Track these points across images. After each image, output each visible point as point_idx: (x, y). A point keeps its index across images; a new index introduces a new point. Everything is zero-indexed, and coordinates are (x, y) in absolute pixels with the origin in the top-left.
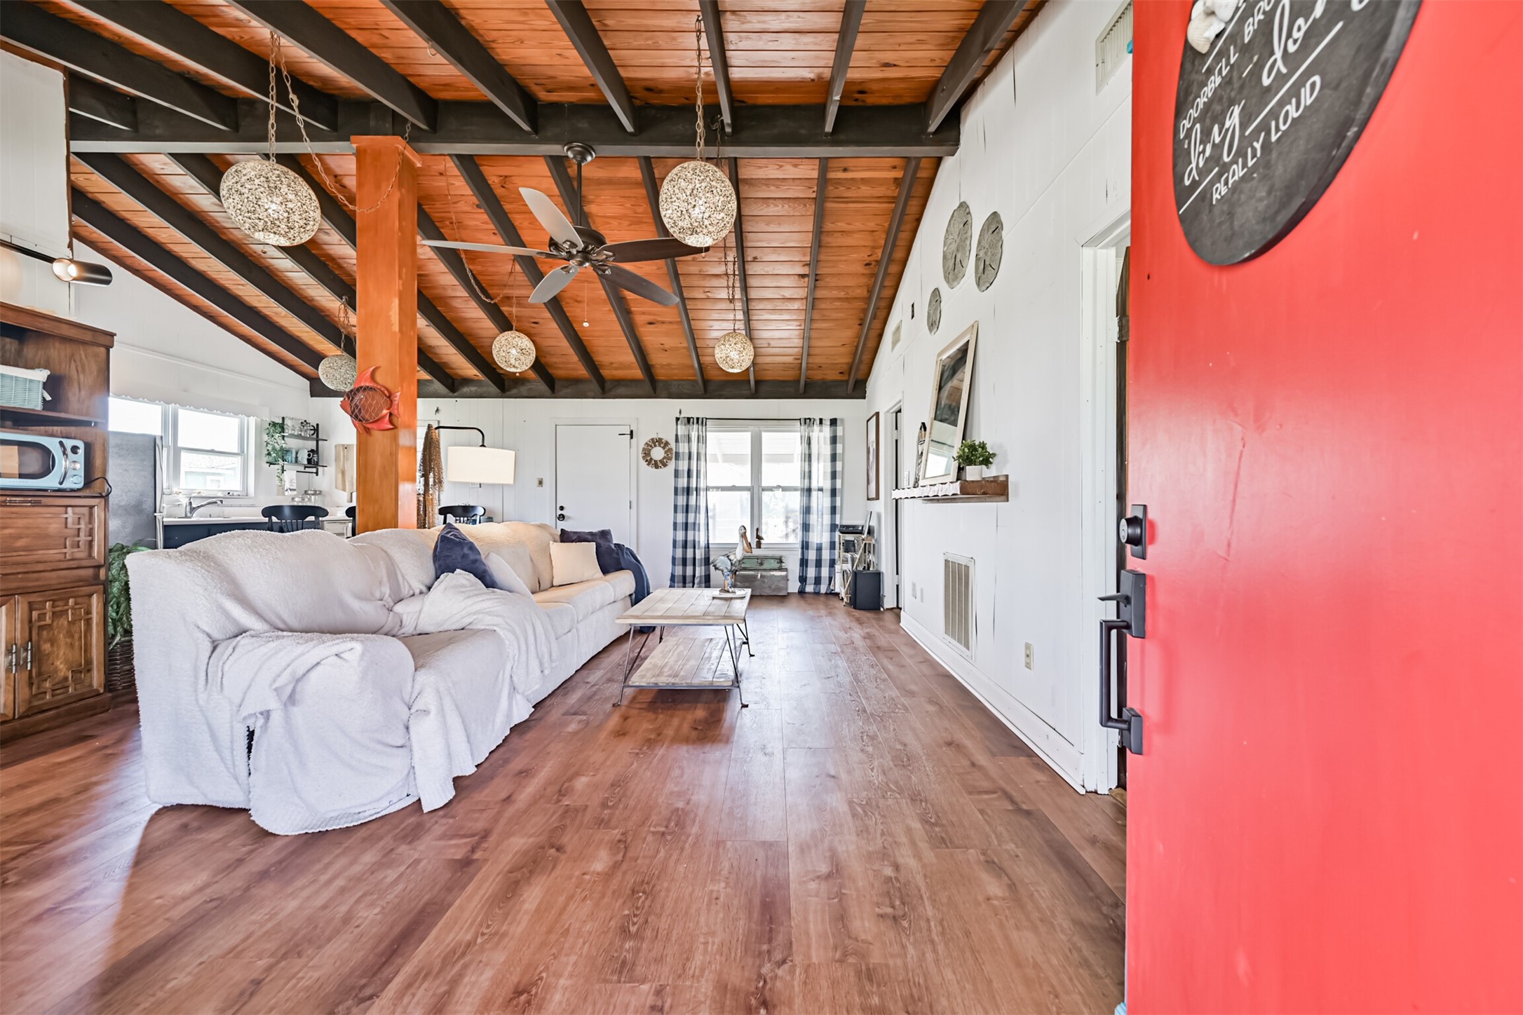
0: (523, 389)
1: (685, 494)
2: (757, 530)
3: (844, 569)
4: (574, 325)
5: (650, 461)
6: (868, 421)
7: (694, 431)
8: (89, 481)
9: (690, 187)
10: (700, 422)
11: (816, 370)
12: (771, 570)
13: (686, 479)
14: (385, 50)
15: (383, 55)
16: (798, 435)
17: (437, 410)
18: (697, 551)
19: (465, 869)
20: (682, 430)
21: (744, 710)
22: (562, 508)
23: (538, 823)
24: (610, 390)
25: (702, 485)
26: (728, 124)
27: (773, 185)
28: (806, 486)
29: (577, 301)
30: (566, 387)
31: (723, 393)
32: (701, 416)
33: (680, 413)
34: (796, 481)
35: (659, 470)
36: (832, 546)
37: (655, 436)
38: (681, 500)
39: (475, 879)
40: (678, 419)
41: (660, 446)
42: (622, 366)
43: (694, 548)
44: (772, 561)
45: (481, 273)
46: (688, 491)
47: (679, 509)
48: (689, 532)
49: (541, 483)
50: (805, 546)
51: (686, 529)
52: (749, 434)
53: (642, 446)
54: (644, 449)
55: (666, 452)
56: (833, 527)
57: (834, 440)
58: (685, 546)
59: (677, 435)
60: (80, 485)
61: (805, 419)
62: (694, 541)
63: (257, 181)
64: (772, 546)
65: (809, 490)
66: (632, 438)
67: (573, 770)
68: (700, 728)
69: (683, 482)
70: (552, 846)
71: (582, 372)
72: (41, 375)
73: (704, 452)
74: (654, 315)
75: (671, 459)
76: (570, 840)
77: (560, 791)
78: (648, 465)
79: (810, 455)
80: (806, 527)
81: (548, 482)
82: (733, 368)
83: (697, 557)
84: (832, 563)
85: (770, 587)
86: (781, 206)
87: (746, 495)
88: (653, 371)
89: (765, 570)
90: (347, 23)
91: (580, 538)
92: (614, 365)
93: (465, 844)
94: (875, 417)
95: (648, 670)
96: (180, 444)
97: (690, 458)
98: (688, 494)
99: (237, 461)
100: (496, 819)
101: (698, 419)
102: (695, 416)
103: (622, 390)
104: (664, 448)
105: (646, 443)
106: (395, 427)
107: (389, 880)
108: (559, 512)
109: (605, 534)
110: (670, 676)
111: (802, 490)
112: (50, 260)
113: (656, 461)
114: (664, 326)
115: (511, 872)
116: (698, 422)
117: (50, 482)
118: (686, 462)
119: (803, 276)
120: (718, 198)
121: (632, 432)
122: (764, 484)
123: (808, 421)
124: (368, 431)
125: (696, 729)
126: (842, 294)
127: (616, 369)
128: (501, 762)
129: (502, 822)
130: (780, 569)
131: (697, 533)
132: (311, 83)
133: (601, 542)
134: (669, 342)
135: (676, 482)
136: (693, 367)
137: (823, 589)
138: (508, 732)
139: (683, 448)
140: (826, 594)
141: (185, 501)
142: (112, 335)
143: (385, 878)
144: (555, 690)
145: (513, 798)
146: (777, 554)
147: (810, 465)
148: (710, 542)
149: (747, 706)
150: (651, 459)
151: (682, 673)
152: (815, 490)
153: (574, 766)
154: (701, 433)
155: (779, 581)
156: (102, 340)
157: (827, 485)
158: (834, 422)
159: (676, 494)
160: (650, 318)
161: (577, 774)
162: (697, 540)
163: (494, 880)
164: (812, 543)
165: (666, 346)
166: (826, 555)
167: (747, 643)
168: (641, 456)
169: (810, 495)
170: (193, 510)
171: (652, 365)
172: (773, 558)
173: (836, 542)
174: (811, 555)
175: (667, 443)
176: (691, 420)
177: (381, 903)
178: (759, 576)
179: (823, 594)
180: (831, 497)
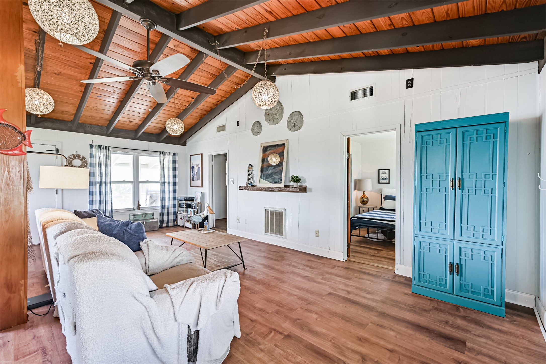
1: (98, 185)
2: (138, 201)
6: (191, 156)
7: (103, 153)
12: (149, 219)
16: (159, 158)
20: (95, 151)
25: (109, 181)
28: (163, 181)
31: (119, 135)
32: (107, 145)
33: (93, 142)
34: (158, 178)
36: (174, 206)
37: (75, 153)
40: (92, 145)
41: (78, 159)
44: (150, 215)
46: (100, 183)
50: (163, 207)
51: (99, 203)
52: (132, 156)
55: (82, 163)
56: (174, 198)
57: (174, 162)
59: (91, 154)
61: (162, 152)
64: (145, 208)
65: (164, 183)
66: (58, 153)
79: (164, 168)
80: (163, 199)
84: (175, 214)
85: (149, 227)
87: (131, 185)
88: (80, 118)
94: (199, 155)
97: (100, 167)
98: (100, 185)
101: (106, 147)
102: (104, 145)
104: (81, 160)
105: (69, 157)
111: (161, 182)
118: (98, 169)
121: (57, 149)
122: (140, 180)
123: (164, 153)
130: (153, 218)
131: (106, 205)
135: (91, 179)
137: (171, 224)
139: (96, 161)
140: (173, 226)
146: (151, 212)
147: (164, 172)
148: (113, 209)
152: (167, 183)
154: (107, 154)
155: (154, 224)
157: (171, 180)
158: (174, 154)
162: (106, 208)
164: (166, 206)
166: (171, 210)
169: (164, 185)
171: (81, 115)
172: (150, 214)
173: (176, 204)
174: (166, 211)
175: (84, 158)
176: (102, 147)
177: (295, 356)
178: (144, 222)
179: (171, 227)
180: (173, 185)
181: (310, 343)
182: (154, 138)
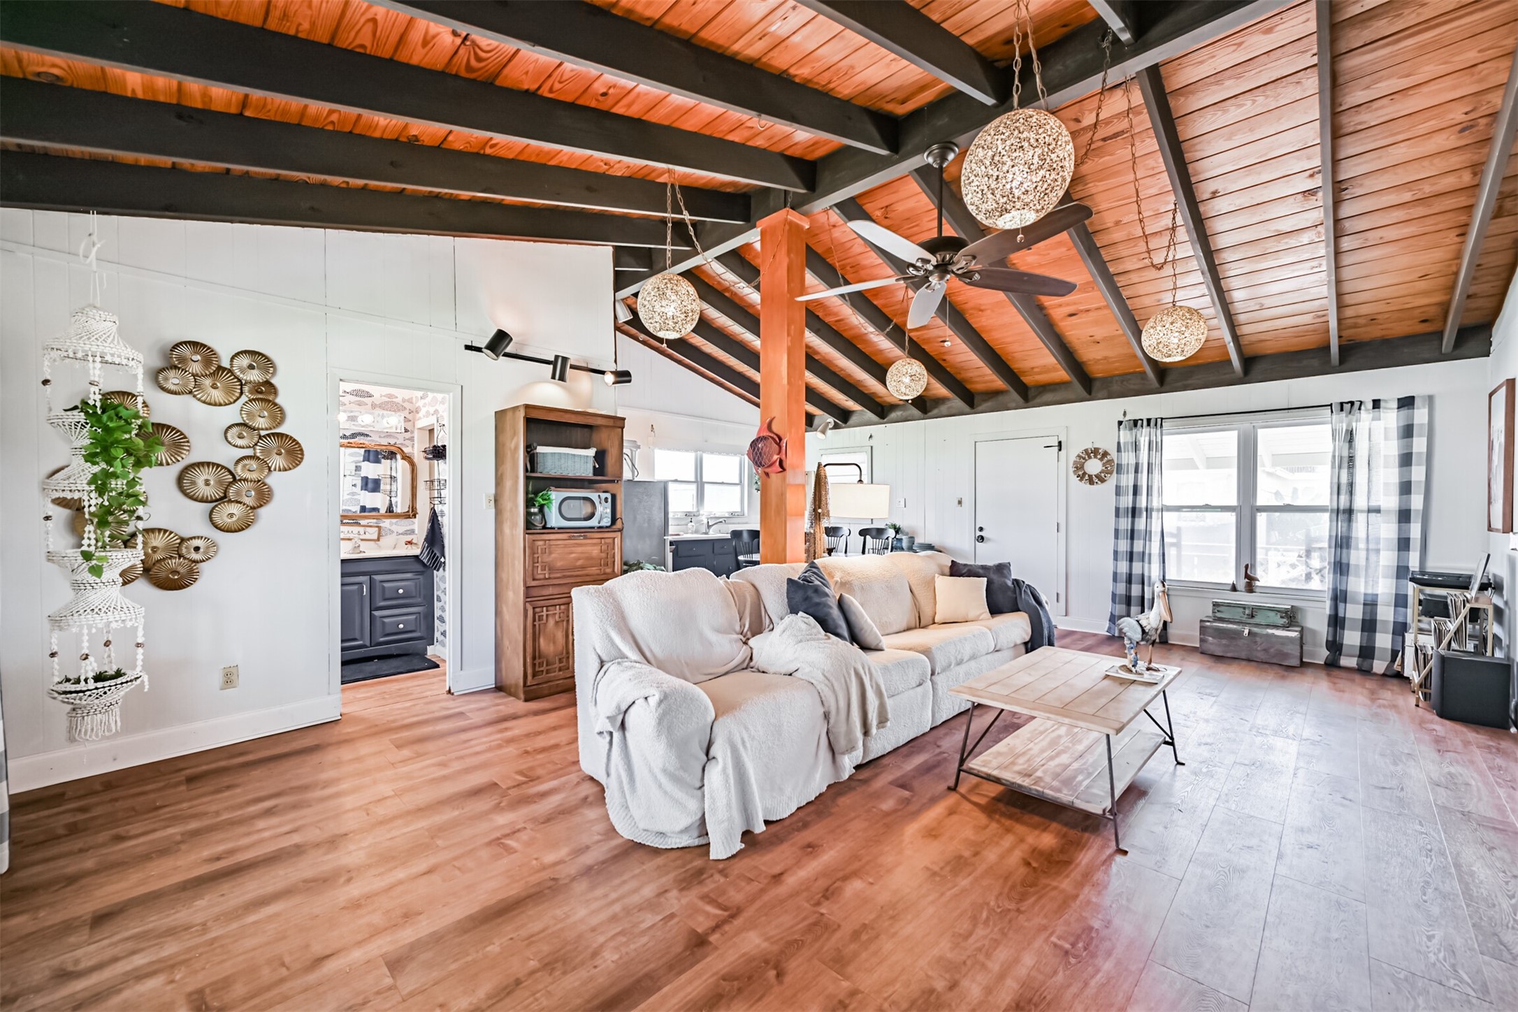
0: (943, 409)
1: (1130, 515)
2: (1247, 567)
3: (1420, 643)
4: (983, 336)
5: (1083, 476)
6: (1491, 395)
7: (1144, 436)
8: (614, 520)
9: (990, 153)
10: (1152, 423)
11: (1365, 325)
12: (1268, 626)
13: (1131, 497)
14: (756, 138)
15: (758, 143)
16: (1328, 428)
17: (871, 437)
18: (1146, 588)
19: (695, 949)
20: (1126, 436)
21: (1119, 858)
22: (981, 529)
23: (785, 923)
24: (1034, 398)
25: (1155, 503)
26: (1121, 30)
27: (1230, 78)
28: (1344, 502)
29: (982, 311)
30: (985, 401)
31: (1190, 382)
32: (1153, 416)
33: (1125, 414)
34: (1324, 497)
35: (1095, 487)
36: (1401, 601)
37: (1089, 446)
38: (1125, 524)
39: (695, 968)
40: (1120, 423)
41: (1095, 457)
42: (1046, 369)
43: (1143, 583)
44: (1272, 614)
45: (885, 306)
46: (1134, 512)
47: (1121, 535)
48: (1134, 564)
49: (960, 502)
50: (1339, 597)
51: (1131, 560)
52: (1235, 433)
53: (1073, 458)
54: (1075, 462)
55: (1104, 465)
56: (1402, 571)
57: (1408, 432)
58: (1129, 580)
59: (1119, 443)
60: (609, 524)
61: (1342, 404)
62: (1143, 575)
63: (653, 293)
64: (1274, 592)
65: (1350, 512)
66: (1060, 450)
67: (856, 865)
68: (1035, 865)
69: (1127, 501)
70: (776, 967)
71: (998, 383)
72: (591, 452)
73: (1158, 462)
74: (1075, 304)
75: (1111, 473)
76: (795, 966)
77: (827, 890)
78: (1081, 480)
79: (1351, 459)
80: (1341, 568)
81: (968, 502)
82: (1170, 356)
83: (1146, 597)
84: (1400, 629)
85: (1265, 650)
86: (1249, 103)
87: (1229, 518)
88: (1085, 369)
89: (1257, 625)
90: (722, 131)
91: (971, 572)
92: (1036, 370)
93: (716, 916)
94: (1504, 389)
95: (999, 754)
96: (704, 480)
97: (1136, 471)
98: (1133, 516)
99: (738, 488)
100: (752, 899)
101: (1149, 420)
102: (1145, 417)
103: (1048, 397)
104: (1101, 459)
105: (1079, 456)
106: (784, 470)
107: (644, 926)
108: (979, 533)
109: (1002, 569)
110: (1019, 773)
111: (1332, 511)
112: (603, 373)
113: (1090, 476)
114: (1090, 314)
115: (724, 980)
116: (1149, 424)
117: (593, 522)
118: (1132, 476)
119: (1311, 192)
120: (1031, 153)
121: (1060, 443)
122: (1260, 502)
123: (1347, 407)
124: (767, 474)
125: (1028, 864)
126: (1407, 196)
127: (1039, 373)
128: (800, 824)
129: (758, 904)
130: (1291, 627)
131: (1146, 565)
132: (728, 190)
133: (994, 577)
134: (1099, 333)
135: (1117, 501)
136: (1135, 356)
137: (1379, 666)
138: (824, 789)
139: (1128, 458)
140: (1384, 675)
141: (705, 521)
142: (624, 419)
143: (643, 922)
144: (898, 748)
145: (784, 877)
147: (1351, 474)
148: (1170, 577)
149: (1125, 853)
150: (1085, 474)
151: (1039, 774)
152: (1362, 511)
153: (860, 860)
154: (1153, 438)
155: (1282, 644)
156: (619, 423)
157: (1390, 501)
158: (1406, 402)
159: (1117, 515)
160: (1071, 309)
161: (855, 874)
162: (1146, 574)
163: (706, 980)
164: (1356, 593)
165: (1097, 338)
166: (1386, 614)
167: (1172, 744)
168: (1071, 470)
169: (1350, 519)
170: (709, 527)
171: (1083, 362)
172: (1275, 608)
173: (1406, 595)
174: (1354, 612)
175: (1105, 454)
176: (1140, 422)
177: (624, 950)
178: (1246, 632)
179: (1375, 674)
180: (1400, 522)
181: (660, 989)
182: (1315, 363)
